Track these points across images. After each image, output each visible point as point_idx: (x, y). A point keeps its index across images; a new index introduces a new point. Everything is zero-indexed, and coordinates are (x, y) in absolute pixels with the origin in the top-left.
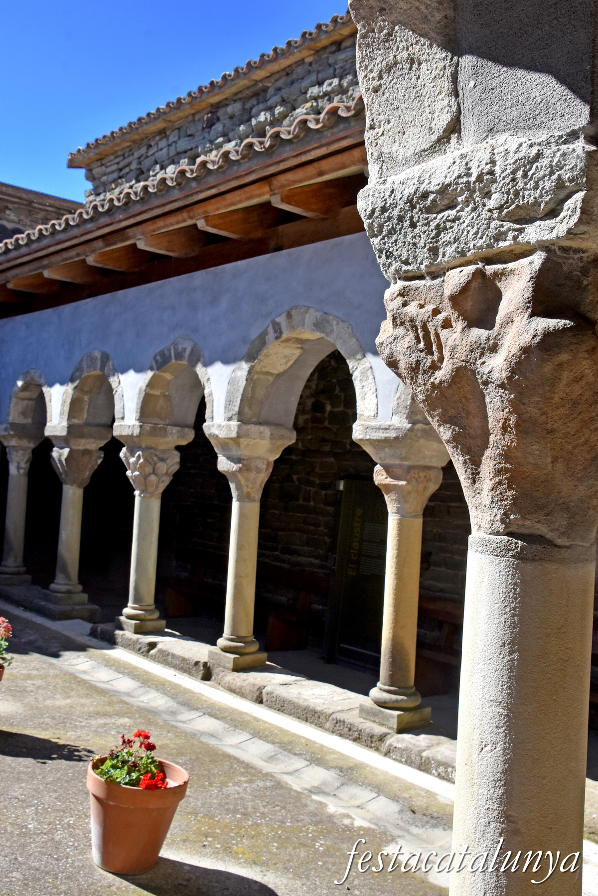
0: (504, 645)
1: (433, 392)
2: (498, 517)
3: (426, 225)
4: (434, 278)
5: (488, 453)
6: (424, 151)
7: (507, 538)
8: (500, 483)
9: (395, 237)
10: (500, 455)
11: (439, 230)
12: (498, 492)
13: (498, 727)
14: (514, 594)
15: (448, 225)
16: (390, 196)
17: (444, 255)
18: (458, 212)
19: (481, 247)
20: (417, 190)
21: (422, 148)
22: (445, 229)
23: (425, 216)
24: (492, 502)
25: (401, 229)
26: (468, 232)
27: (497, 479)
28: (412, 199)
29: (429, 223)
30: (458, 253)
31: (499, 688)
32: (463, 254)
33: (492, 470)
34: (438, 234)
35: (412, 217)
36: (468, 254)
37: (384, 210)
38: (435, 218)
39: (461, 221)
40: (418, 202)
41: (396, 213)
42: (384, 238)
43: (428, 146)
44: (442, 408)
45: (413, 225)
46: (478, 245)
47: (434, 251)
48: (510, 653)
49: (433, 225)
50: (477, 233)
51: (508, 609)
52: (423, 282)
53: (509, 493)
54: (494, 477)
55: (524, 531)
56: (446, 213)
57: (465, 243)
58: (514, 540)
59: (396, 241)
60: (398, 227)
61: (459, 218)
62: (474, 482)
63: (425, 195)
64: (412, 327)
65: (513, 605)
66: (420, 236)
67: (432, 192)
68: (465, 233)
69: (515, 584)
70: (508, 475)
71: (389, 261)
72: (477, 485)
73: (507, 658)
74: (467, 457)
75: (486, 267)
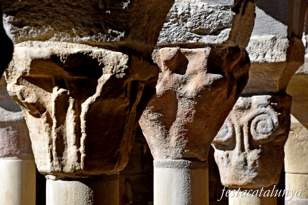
2: (180, 152)
5: (175, 124)
7: (183, 160)
8: (181, 137)
10: (182, 126)
12: (180, 141)
18: (169, 25)
19: (180, 41)
24: (177, 145)
26: (174, 34)
27: (180, 136)
30: (167, 41)
32: (170, 42)
33: (177, 132)
36: (172, 43)
39: (170, 28)
44: (155, 106)
46: (179, 40)
50: (178, 35)
51: (186, 190)
53: (185, 141)
54: (178, 135)
57: (171, 38)
58: (187, 161)
61: (169, 27)
62: (166, 137)
68: (172, 34)
69: (188, 179)
70: (185, 134)
72: (167, 138)
74: (164, 127)
75: (181, 49)
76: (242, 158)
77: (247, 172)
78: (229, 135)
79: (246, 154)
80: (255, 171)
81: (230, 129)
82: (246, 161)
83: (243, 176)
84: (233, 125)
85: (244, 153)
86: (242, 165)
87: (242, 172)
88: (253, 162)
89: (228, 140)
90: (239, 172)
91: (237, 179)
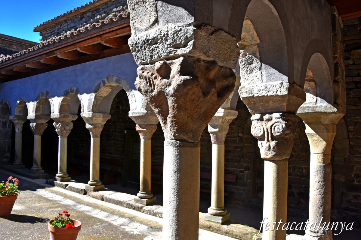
0: (175, 172)
1: (152, 98)
2: (172, 135)
3: (149, 49)
4: (151, 65)
5: (169, 116)
6: (148, 27)
7: (175, 141)
8: (173, 125)
9: (140, 52)
10: (172, 116)
11: (153, 50)
12: (172, 127)
13: (174, 196)
14: (178, 157)
15: (155, 49)
16: (138, 40)
17: (154, 58)
18: (158, 45)
19: (165, 55)
20: (146, 38)
21: (147, 27)
22: (154, 50)
23: (149, 46)
24: (171, 130)
25: (141, 50)
26: (161, 51)
27: (172, 123)
28: (145, 41)
29: (150, 48)
30: (158, 57)
31: (174, 185)
32: (160, 57)
33: (170, 121)
34: (152, 52)
35: (145, 46)
36: (161, 57)
37: (136, 44)
38: (151, 47)
39: (159, 48)
40: (146, 42)
41: (140, 45)
42: (136, 53)
43: (149, 26)
44: (155, 103)
45: (145, 49)
46: (164, 55)
47: (151, 56)
48: (177, 174)
49: (151, 49)
50: (164, 51)
51: (176, 162)
52: (148, 66)
53: (175, 128)
54: (171, 123)
55: (180, 138)
56: (155, 45)
57: (160, 54)
58: (177, 141)
59: (140, 53)
60: (141, 49)
61: (158, 47)
62: (165, 125)
63: (148, 40)
64: (145, 79)
65: (177, 160)
66: (147, 52)
67: (151, 39)
68: (160, 51)
69: (178, 154)
70: (175, 122)
71: (138, 59)
72: (166, 126)
73: (176, 176)
74: (163, 117)
75: (167, 61)
76: (268, 145)
77: (271, 152)
78: (262, 133)
79: (270, 143)
80: (274, 152)
81: (262, 130)
82: (270, 146)
83: (268, 154)
84: (264, 128)
85: (269, 142)
86: (268, 148)
87: (268, 152)
88: (273, 147)
89: (261, 135)
90: (267, 152)
91: (266, 155)
